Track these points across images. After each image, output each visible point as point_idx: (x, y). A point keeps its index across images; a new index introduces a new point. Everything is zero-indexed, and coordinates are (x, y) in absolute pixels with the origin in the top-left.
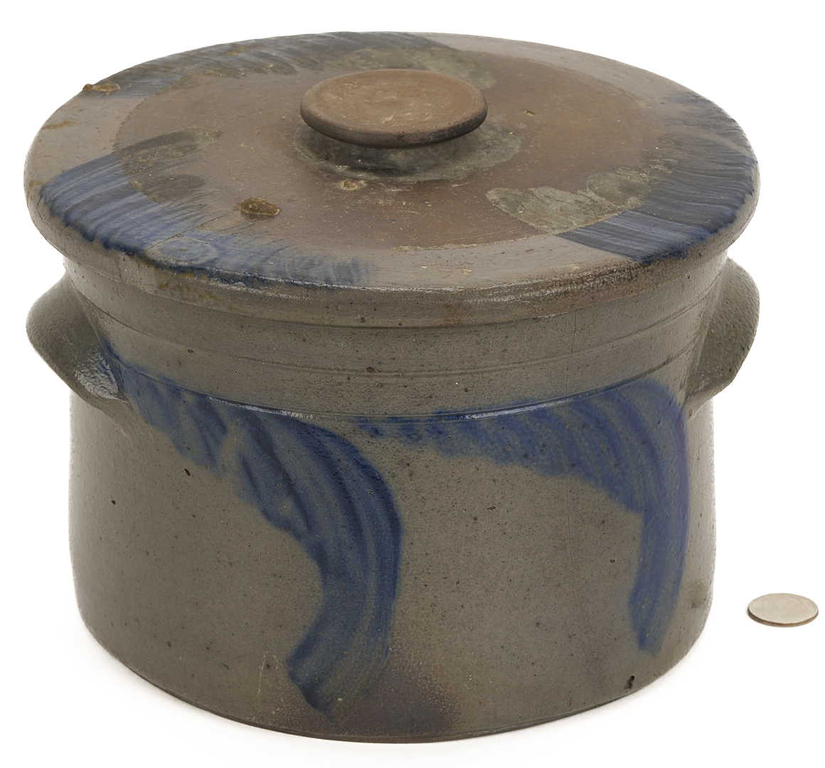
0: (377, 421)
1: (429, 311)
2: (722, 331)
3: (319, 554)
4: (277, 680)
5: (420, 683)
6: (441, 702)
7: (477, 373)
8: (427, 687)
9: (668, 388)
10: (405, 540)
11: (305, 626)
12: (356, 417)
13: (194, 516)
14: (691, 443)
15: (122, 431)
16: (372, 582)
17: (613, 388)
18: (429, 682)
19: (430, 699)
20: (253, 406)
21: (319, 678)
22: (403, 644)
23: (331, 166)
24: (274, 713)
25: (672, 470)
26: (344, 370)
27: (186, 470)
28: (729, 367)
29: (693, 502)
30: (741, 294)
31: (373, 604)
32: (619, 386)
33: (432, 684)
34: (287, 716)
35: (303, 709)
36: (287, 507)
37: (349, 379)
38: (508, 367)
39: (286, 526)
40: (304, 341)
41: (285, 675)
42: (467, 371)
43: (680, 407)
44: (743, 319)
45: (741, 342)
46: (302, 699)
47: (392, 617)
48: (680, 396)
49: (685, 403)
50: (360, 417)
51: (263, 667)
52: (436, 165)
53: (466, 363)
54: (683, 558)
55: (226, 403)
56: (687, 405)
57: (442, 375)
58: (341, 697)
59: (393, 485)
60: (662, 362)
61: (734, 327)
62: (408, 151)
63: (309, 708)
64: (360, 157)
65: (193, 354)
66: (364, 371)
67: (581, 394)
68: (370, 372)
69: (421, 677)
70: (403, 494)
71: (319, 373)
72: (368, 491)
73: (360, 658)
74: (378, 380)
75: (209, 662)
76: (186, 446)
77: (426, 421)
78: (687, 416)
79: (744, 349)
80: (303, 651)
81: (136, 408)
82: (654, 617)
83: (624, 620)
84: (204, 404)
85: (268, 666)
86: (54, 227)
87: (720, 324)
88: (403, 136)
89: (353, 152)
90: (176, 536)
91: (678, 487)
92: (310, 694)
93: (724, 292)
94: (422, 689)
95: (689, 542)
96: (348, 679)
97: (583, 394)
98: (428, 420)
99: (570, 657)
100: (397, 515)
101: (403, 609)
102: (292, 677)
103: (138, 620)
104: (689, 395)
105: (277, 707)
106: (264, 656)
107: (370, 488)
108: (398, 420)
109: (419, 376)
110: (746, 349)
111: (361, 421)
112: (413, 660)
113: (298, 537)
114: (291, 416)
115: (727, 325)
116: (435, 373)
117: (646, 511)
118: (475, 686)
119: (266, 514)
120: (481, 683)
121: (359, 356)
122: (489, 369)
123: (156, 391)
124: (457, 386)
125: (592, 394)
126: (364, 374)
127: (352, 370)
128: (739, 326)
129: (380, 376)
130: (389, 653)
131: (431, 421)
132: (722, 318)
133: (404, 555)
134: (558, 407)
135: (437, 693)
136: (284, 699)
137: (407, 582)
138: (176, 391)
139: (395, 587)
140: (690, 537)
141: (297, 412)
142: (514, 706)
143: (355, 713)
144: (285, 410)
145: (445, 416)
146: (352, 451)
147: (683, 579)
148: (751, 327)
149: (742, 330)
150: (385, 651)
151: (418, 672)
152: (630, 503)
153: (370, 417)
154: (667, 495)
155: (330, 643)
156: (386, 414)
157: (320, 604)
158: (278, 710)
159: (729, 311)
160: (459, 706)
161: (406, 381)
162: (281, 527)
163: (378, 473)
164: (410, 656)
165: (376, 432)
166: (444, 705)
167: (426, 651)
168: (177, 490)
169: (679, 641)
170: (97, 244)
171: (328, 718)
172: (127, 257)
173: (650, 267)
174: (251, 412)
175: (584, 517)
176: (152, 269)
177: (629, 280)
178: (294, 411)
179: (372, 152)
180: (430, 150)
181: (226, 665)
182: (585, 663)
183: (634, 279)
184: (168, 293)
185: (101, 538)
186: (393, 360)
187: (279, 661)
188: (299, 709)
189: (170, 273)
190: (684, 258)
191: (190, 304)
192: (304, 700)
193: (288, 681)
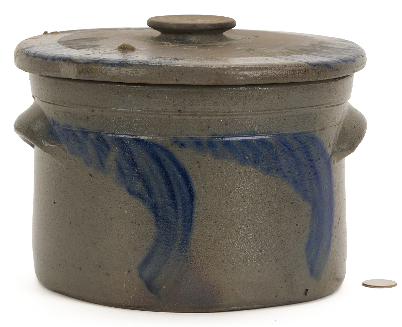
0: (183, 139)
1: (208, 76)
2: (349, 128)
3: (154, 208)
4: (133, 279)
5: (203, 278)
6: (214, 288)
7: (231, 115)
8: (207, 280)
9: (323, 143)
10: (196, 202)
11: (147, 249)
12: (172, 137)
13: (93, 197)
14: (334, 178)
15: (59, 163)
16: (180, 222)
17: (297, 134)
18: (208, 277)
19: (208, 286)
20: (123, 135)
21: (154, 276)
22: (195, 256)
23: (161, 42)
24: (131, 297)
25: (325, 187)
26: (167, 112)
27: (90, 174)
28: (352, 143)
29: (336, 209)
30: (358, 116)
31: (180, 235)
32: (300, 134)
33: (209, 278)
34: (138, 298)
35: (146, 293)
36: (139, 186)
37: (169, 117)
38: (246, 113)
40: (148, 96)
41: (137, 276)
42: (227, 114)
43: (329, 156)
44: (359, 125)
45: (358, 134)
46: (145, 288)
47: (190, 242)
48: (329, 151)
50: (175, 137)
51: (126, 272)
52: (212, 43)
53: (226, 109)
54: (331, 236)
55: (110, 135)
56: (332, 156)
57: (214, 115)
58: (164, 286)
59: (190, 173)
60: (320, 128)
61: (355, 127)
62: (198, 36)
63: (149, 293)
64: (175, 40)
65: (94, 113)
66: (177, 112)
67: (281, 134)
68: (180, 112)
69: (204, 274)
70: (195, 178)
71: (155, 114)
72: (179, 176)
73: (174, 264)
74: (183, 117)
75: (100, 274)
76: (90, 161)
77: (207, 140)
78: (333, 163)
79: (359, 137)
80: (146, 262)
81: (66, 148)
82: (317, 260)
83: (303, 257)
84: (99, 137)
85: (129, 272)
86: (28, 61)
87: (348, 124)
88: (196, 25)
89: (172, 38)
90: (85, 210)
91: (328, 197)
92: (150, 285)
93: (350, 113)
94: (204, 281)
95: (334, 229)
96: (168, 276)
97: (283, 134)
98: (208, 139)
99: (277, 271)
100: (192, 188)
101: (195, 237)
102: (141, 276)
103: (65, 260)
104: (333, 153)
105: (133, 293)
106: (127, 266)
107: (179, 174)
108: (193, 139)
109: (203, 116)
111: (175, 139)
112: (200, 265)
113: (144, 200)
114: (141, 138)
115: (351, 126)
116: (211, 114)
117: (313, 203)
118: (230, 280)
119: (129, 191)
120: (233, 279)
121: (175, 103)
122: (237, 113)
123: (76, 136)
124: (222, 122)
125: (287, 135)
126: (177, 114)
127: (171, 112)
128: (357, 127)
129: (184, 115)
130: (188, 262)
131: (209, 139)
132: (349, 122)
133: (196, 210)
134: (270, 139)
135: (212, 283)
136: (136, 289)
137: (196, 222)
138: (85, 133)
139: (191, 226)
140: (334, 227)
141: (144, 136)
142: (249, 294)
143: (171, 294)
144: (138, 135)
145: (216, 137)
146: (170, 155)
147: (331, 246)
148: (363, 129)
149: (358, 129)
150: (186, 260)
151: (202, 272)
152: (306, 197)
153: (180, 137)
154: (323, 199)
155: (159, 256)
156: (187, 135)
157: (155, 236)
158: (134, 295)
159: (352, 120)
160: (222, 291)
161: (197, 118)
162: (136, 197)
163: (183, 166)
164: (198, 262)
165: (182, 145)
166: (215, 290)
167: (206, 261)
168: (86, 186)
169: (330, 279)
170: (48, 61)
171: (158, 298)
172: (63, 63)
173: (314, 68)
174: (122, 138)
175: (283, 199)
176: (75, 65)
177: (305, 72)
178: (143, 136)
179: (181, 37)
180: (209, 37)
181: (108, 274)
182: (284, 276)
183: (307, 72)
184: (83, 76)
185: (48, 225)
186: (191, 106)
187: (134, 268)
188: (144, 294)
189: (84, 65)
190: (330, 68)
191: (93, 79)
192: (146, 289)
193: (139, 279)
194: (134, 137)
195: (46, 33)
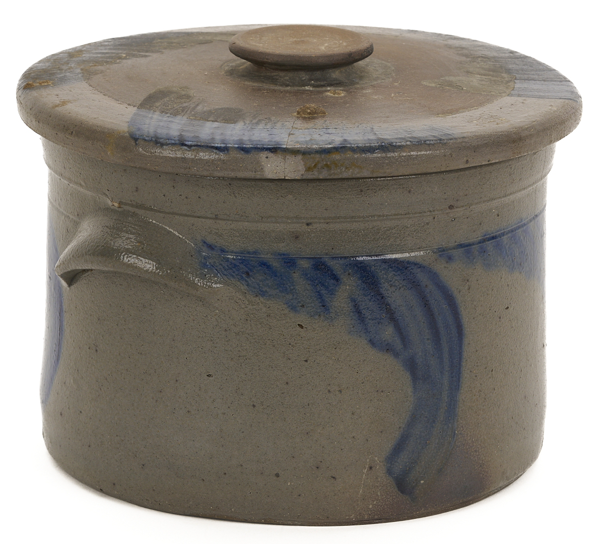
0: (450, 249)
1: (505, 147)
3: (411, 366)
4: (377, 478)
5: (473, 456)
6: (482, 469)
7: (504, 201)
8: (476, 459)
10: (466, 341)
11: (400, 428)
12: (437, 249)
13: (306, 361)
16: (446, 380)
19: (477, 468)
20: (363, 256)
21: (409, 468)
22: (464, 426)
24: (371, 506)
26: (433, 211)
27: (299, 325)
31: (446, 398)
33: (479, 455)
34: (381, 507)
35: (394, 497)
36: (388, 333)
37: (434, 218)
39: (388, 349)
40: (410, 192)
41: (384, 472)
46: (394, 489)
47: (457, 406)
50: (440, 248)
51: (366, 470)
55: (340, 259)
58: (423, 480)
59: (459, 299)
63: (399, 495)
65: (311, 227)
66: (446, 210)
68: (450, 209)
69: (473, 450)
70: (464, 305)
71: (415, 217)
72: (445, 307)
73: (438, 444)
74: (453, 215)
75: (318, 479)
76: (300, 305)
77: (478, 244)
80: (398, 449)
81: (243, 288)
84: (320, 265)
85: (371, 468)
88: (351, 54)
90: (287, 383)
92: (402, 484)
94: (473, 461)
96: (429, 463)
100: (461, 322)
101: (463, 398)
102: (389, 472)
105: (374, 501)
106: (368, 460)
107: (446, 305)
108: (463, 246)
111: (440, 251)
112: (469, 438)
113: (396, 355)
118: (500, 452)
119: (372, 343)
120: (503, 449)
121: (446, 197)
123: (269, 267)
124: (494, 212)
126: (446, 212)
127: (438, 210)
129: (455, 212)
130: (455, 436)
133: (465, 355)
135: (481, 462)
136: (380, 492)
137: (466, 374)
139: (459, 381)
141: (397, 253)
143: (431, 492)
144: (388, 254)
145: (487, 238)
146: (434, 277)
150: (453, 434)
151: (472, 447)
153: (446, 247)
155: (418, 437)
156: (456, 242)
157: (411, 406)
158: (375, 503)
160: (491, 471)
162: (383, 351)
163: (451, 291)
164: (467, 434)
165: (450, 259)
166: (483, 471)
167: (476, 430)
168: (290, 344)
171: (412, 500)
172: (270, 155)
174: (361, 262)
176: (300, 157)
178: (395, 253)
181: (334, 478)
184: (316, 173)
186: (465, 197)
187: (380, 462)
188: (391, 498)
189: (318, 156)
192: (396, 489)
193: (386, 476)
194: (382, 257)
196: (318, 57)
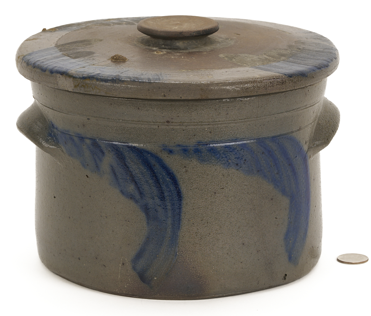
0: (171, 146)
1: (194, 91)
2: (324, 123)
3: (146, 209)
4: (127, 271)
5: (191, 270)
6: (201, 279)
7: (215, 124)
8: (194, 272)
9: (300, 142)
10: (184, 202)
11: (139, 244)
12: (162, 145)
13: (90, 197)
14: (311, 171)
15: (59, 163)
16: (169, 221)
17: (275, 137)
18: (195, 269)
19: (196, 277)
20: (116, 142)
21: (146, 268)
22: (183, 251)
23: (150, 48)
24: (126, 286)
25: (302, 181)
26: (157, 122)
27: (86, 175)
28: (327, 138)
29: (312, 199)
30: (332, 110)
31: (170, 232)
32: (278, 137)
33: (196, 270)
34: (132, 287)
35: (139, 284)
36: (131, 188)
37: (158, 127)
38: (229, 122)
39: (131, 197)
40: (139, 109)
41: (131, 268)
42: (211, 123)
43: (306, 152)
44: (333, 119)
45: (332, 128)
46: (138, 279)
47: (178, 239)
48: (305, 148)
49: (307, 151)
50: (163, 145)
51: (121, 265)
52: (197, 47)
53: (210, 119)
54: (308, 223)
55: (104, 142)
56: (308, 152)
57: (200, 125)
58: (156, 277)
59: (178, 176)
60: (297, 129)
61: (329, 122)
62: (184, 41)
63: (142, 283)
64: (163, 45)
65: (90, 121)
66: (165, 123)
67: (261, 138)
68: (168, 123)
69: (191, 267)
70: (183, 181)
71: (145, 124)
72: (167, 179)
73: (164, 258)
74: (171, 127)
75: (97, 265)
76: (87, 164)
77: (193, 147)
78: (309, 157)
79: (333, 131)
80: (139, 256)
81: (64, 150)
82: (295, 248)
83: (282, 246)
84: (95, 143)
85: (123, 264)
86: (29, 70)
87: (323, 120)
88: (182, 32)
89: (160, 43)
90: (82, 207)
91: (305, 189)
92: (142, 276)
93: (324, 108)
94: (192, 273)
95: (310, 217)
96: (159, 268)
97: (262, 138)
98: (194, 146)
99: (258, 261)
100: (180, 191)
101: (183, 234)
102: (134, 268)
103: (65, 250)
104: (309, 148)
105: (127, 284)
106: (122, 259)
107: (168, 178)
108: (181, 146)
109: (189, 125)
110: (334, 132)
111: (164, 147)
112: (188, 259)
113: (136, 202)
114: (133, 145)
115: (326, 121)
116: (196, 124)
117: (291, 197)
118: (216, 272)
119: (122, 192)
120: (218, 270)
121: (163, 115)
122: (220, 122)
123: (73, 140)
124: (207, 130)
125: (266, 139)
126: (165, 124)
127: (160, 122)
128: (331, 122)
129: (172, 125)
130: (177, 256)
131: (195, 146)
132: (324, 118)
133: (184, 209)
134: (251, 143)
135: (199, 275)
136: (130, 279)
137: (185, 222)
138: (82, 138)
139: (179, 224)
140: (311, 215)
141: (136, 143)
142: (233, 283)
143: (162, 285)
144: (130, 143)
145: (201, 144)
146: (160, 161)
147: (308, 233)
148: (336, 123)
149: (332, 124)
150: (175, 254)
151: (190, 265)
152: (284, 192)
153: (168, 145)
154: (300, 192)
155: (151, 251)
156: (175, 143)
157: (146, 233)
158: (128, 285)
159: (327, 115)
160: (208, 281)
161: (184, 128)
162: (129, 198)
163: (172, 171)
164: (186, 256)
165: (171, 152)
166: (202, 280)
167: (193, 255)
168: (83, 186)
169: (307, 262)
170: (47, 73)
171: (150, 288)
172: (61, 76)
173: (291, 79)
174: (116, 145)
175: (263, 196)
176: (72, 79)
177: (282, 83)
178: (134, 143)
179: (169, 42)
180: (194, 42)
181: (104, 266)
182: (264, 265)
183: (284, 83)
184: (79, 89)
185: (49, 216)
186: (178, 117)
187: (128, 261)
188: (137, 284)
189: (79, 80)
190: (306, 77)
191: (88, 93)
192: (139, 279)
193: (132, 271)
194: (127, 144)
195: (44, 30)
196: (161, 32)
